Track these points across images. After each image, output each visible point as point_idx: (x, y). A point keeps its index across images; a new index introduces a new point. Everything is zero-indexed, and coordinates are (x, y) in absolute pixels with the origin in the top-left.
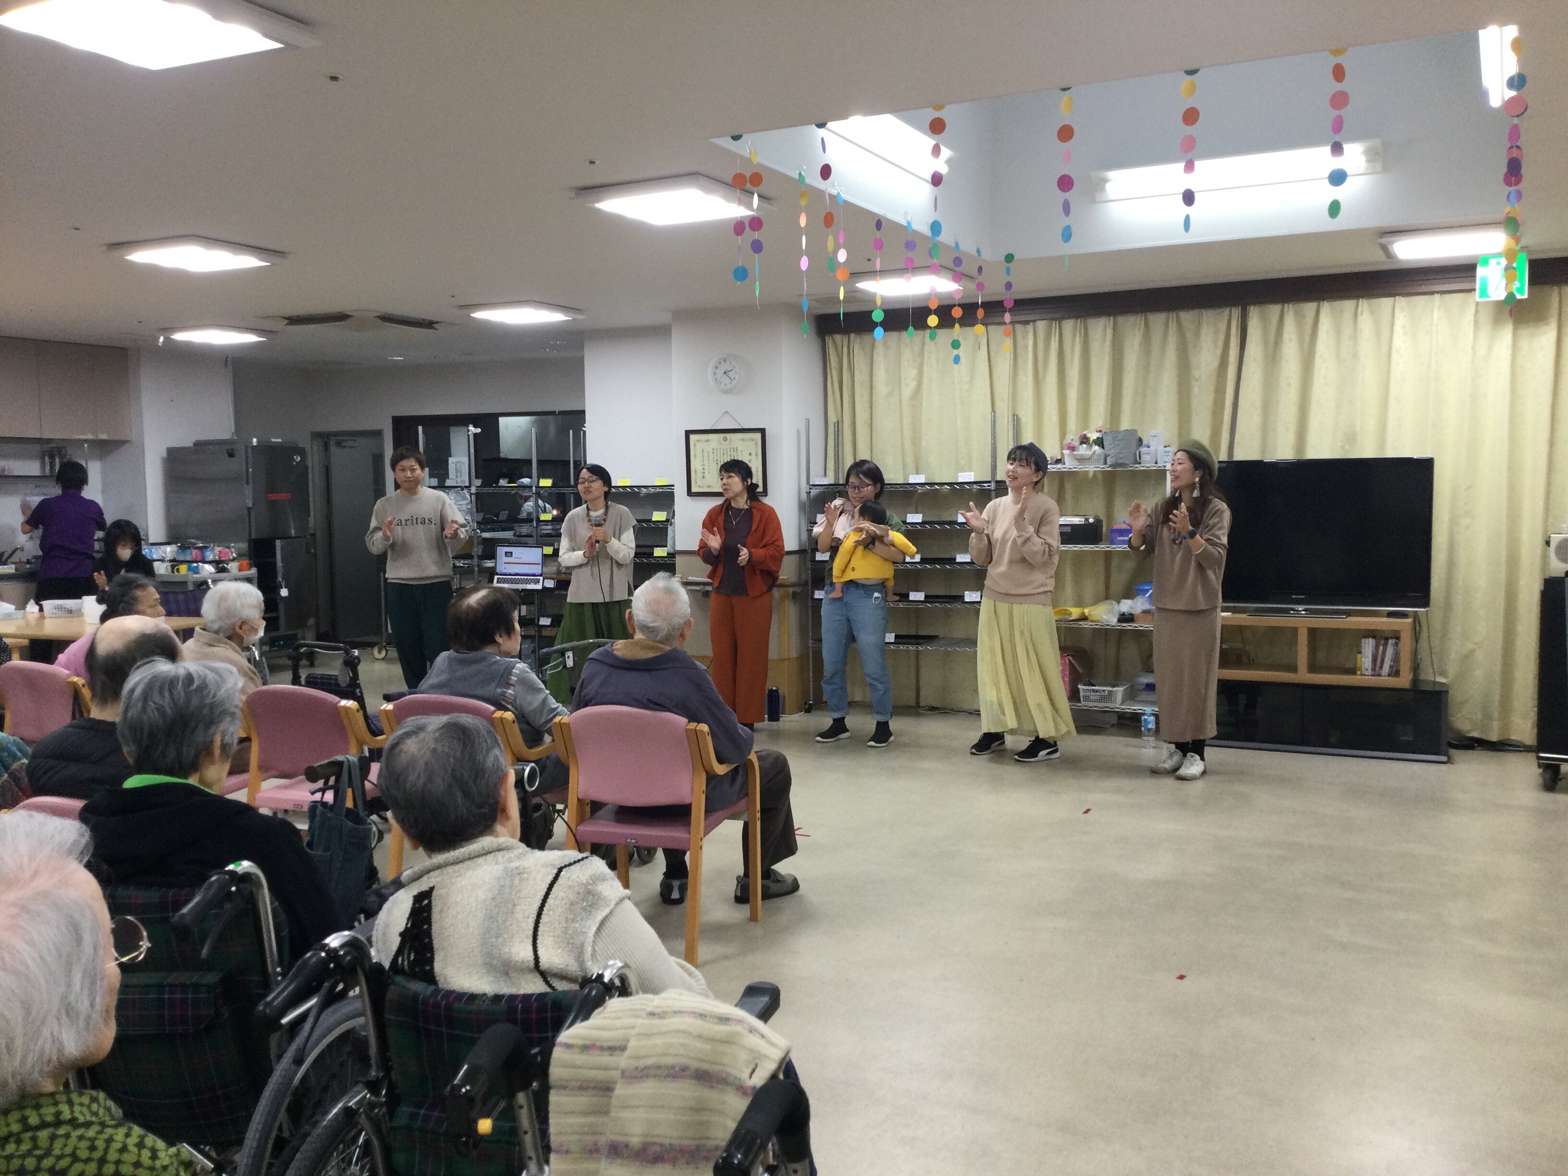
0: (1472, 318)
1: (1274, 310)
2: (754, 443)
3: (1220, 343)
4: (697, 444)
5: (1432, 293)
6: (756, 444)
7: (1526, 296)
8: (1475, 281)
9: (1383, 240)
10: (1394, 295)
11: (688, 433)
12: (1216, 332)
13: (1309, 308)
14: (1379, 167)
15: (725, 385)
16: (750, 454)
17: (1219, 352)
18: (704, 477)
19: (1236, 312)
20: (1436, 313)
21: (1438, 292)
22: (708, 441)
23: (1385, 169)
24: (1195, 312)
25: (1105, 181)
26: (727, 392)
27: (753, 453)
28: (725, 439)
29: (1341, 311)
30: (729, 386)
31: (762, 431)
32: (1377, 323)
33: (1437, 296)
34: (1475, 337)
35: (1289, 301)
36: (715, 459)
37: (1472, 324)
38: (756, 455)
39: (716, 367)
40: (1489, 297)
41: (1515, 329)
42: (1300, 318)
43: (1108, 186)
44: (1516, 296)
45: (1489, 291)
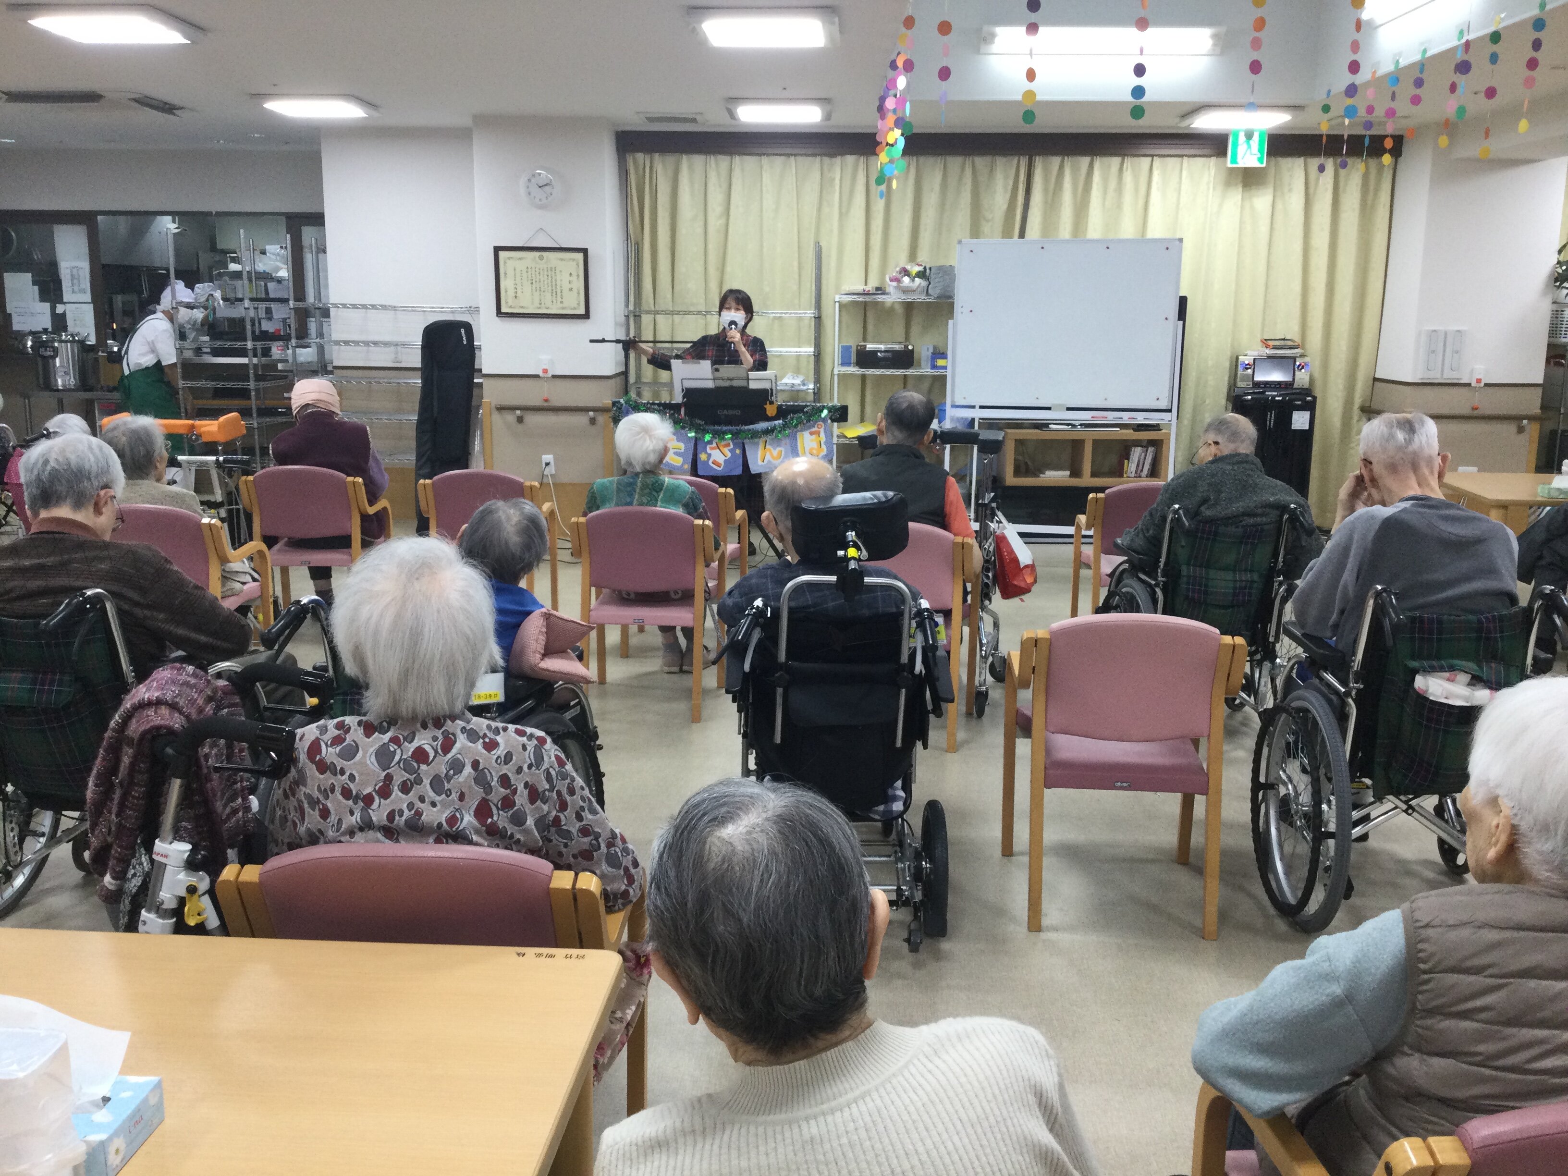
0: (1212, 179)
1: (1056, 161)
2: (574, 263)
3: (1010, 187)
4: (508, 261)
5: (1181, 156)
6: (578, 264)
7: (1264, 165)
8: (1226, 150)
10: (1152, 156)
11: (497, 250)
12: (1006, 178)
13: (1085, 161)
15: (541, 201)
16: (571, 274)
17: (1008, 195)
18: (516, 297)
19: (1024, 161)
20: (1183, 173)
21: (1186, 156)
24: (988, 159)
25: (993, 36)
26: (542, 207)
27: (575, 274)
28: (541, 258)
29: (1109, 167)
30: (545, 201)
31: (585, 251)
32: (1136, 178)
33: (1185, 159)
35: (1068, 155)
36: (530, 279)
37: (1211, 185)
39: (529, 180)
40: (1235, 162)
42: (1075, 171)
43: (997, 40)
44: (1257, 165)
45: (1239, 160)
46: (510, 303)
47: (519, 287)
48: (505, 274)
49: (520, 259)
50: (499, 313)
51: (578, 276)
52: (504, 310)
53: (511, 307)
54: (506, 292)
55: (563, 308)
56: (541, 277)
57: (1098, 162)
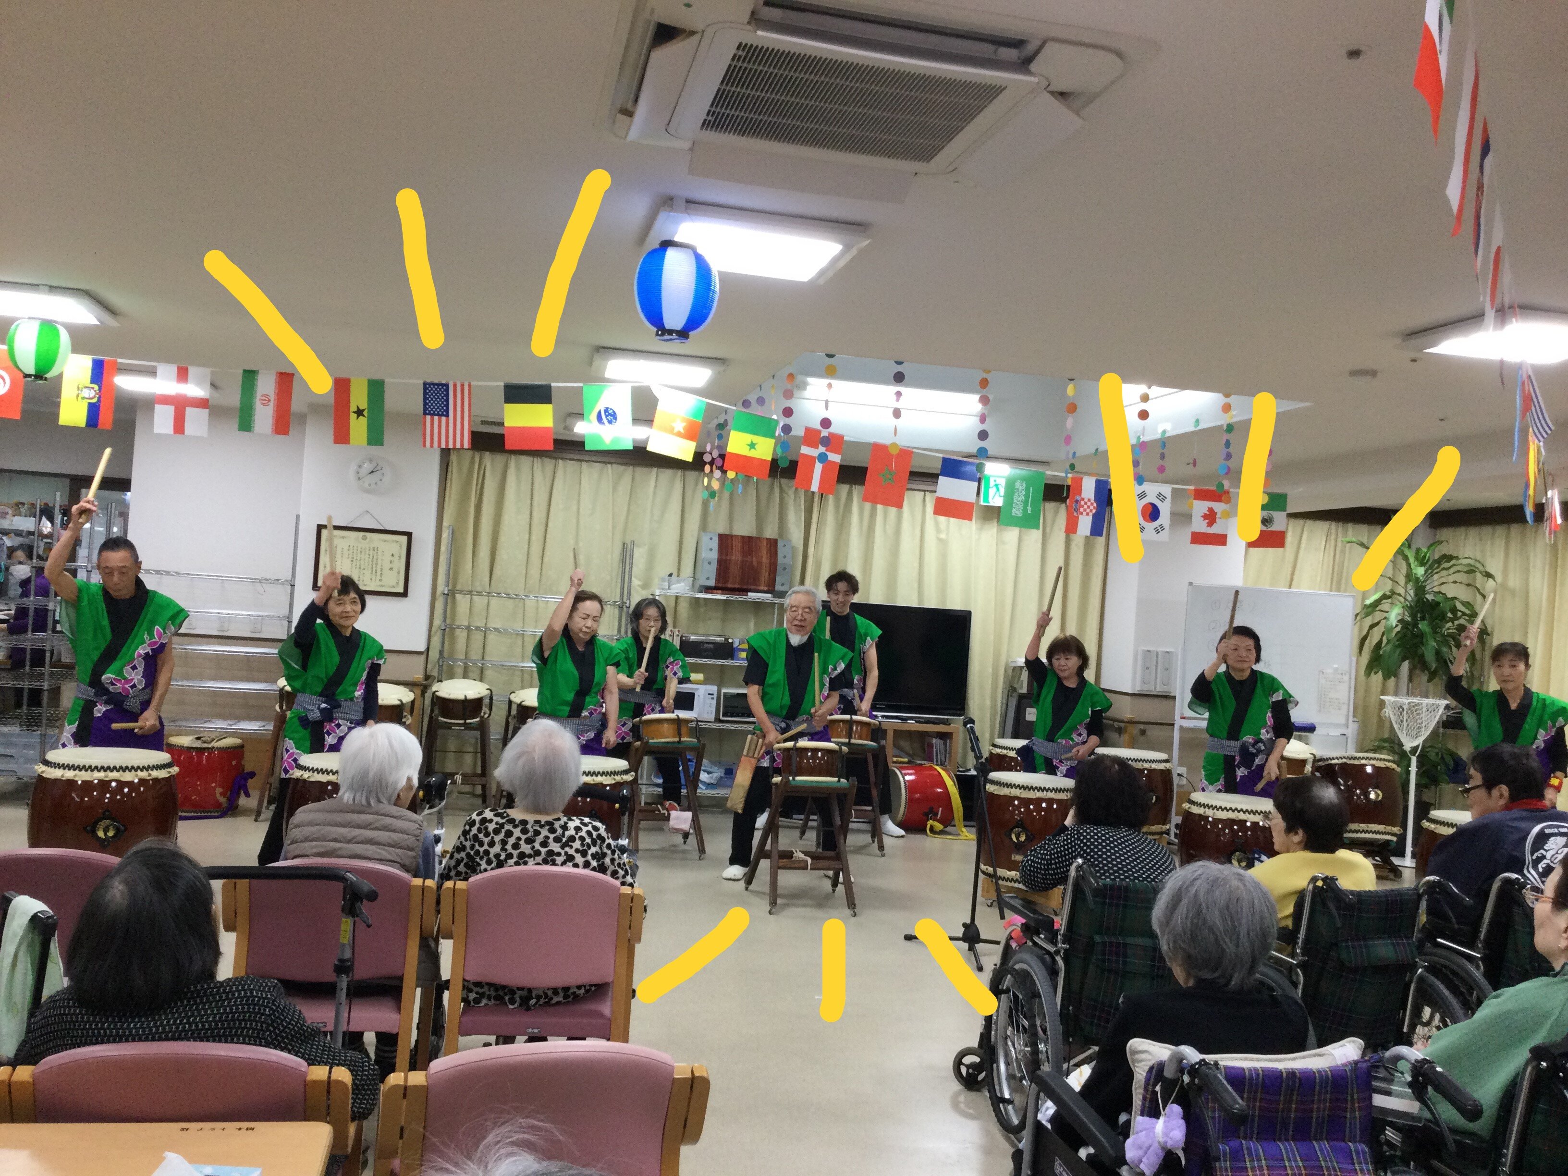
1: (844, 488)
2: (398, 545)
4: (331, 539)
6: (401, 546)
11: (321, 528)
15: (370, 485)
16: (393, 555)
22: (343, 537)
25: (808, 384)
27: (396, 555)
28: (364, 538)
30: (374, 486)
31: (409, 535)
35: (856, 483)
36: (351, 556)
38: (400, 557)
39: (360, 467)
45: (990, 499)
55: (382, 586)
56: (363, 556)
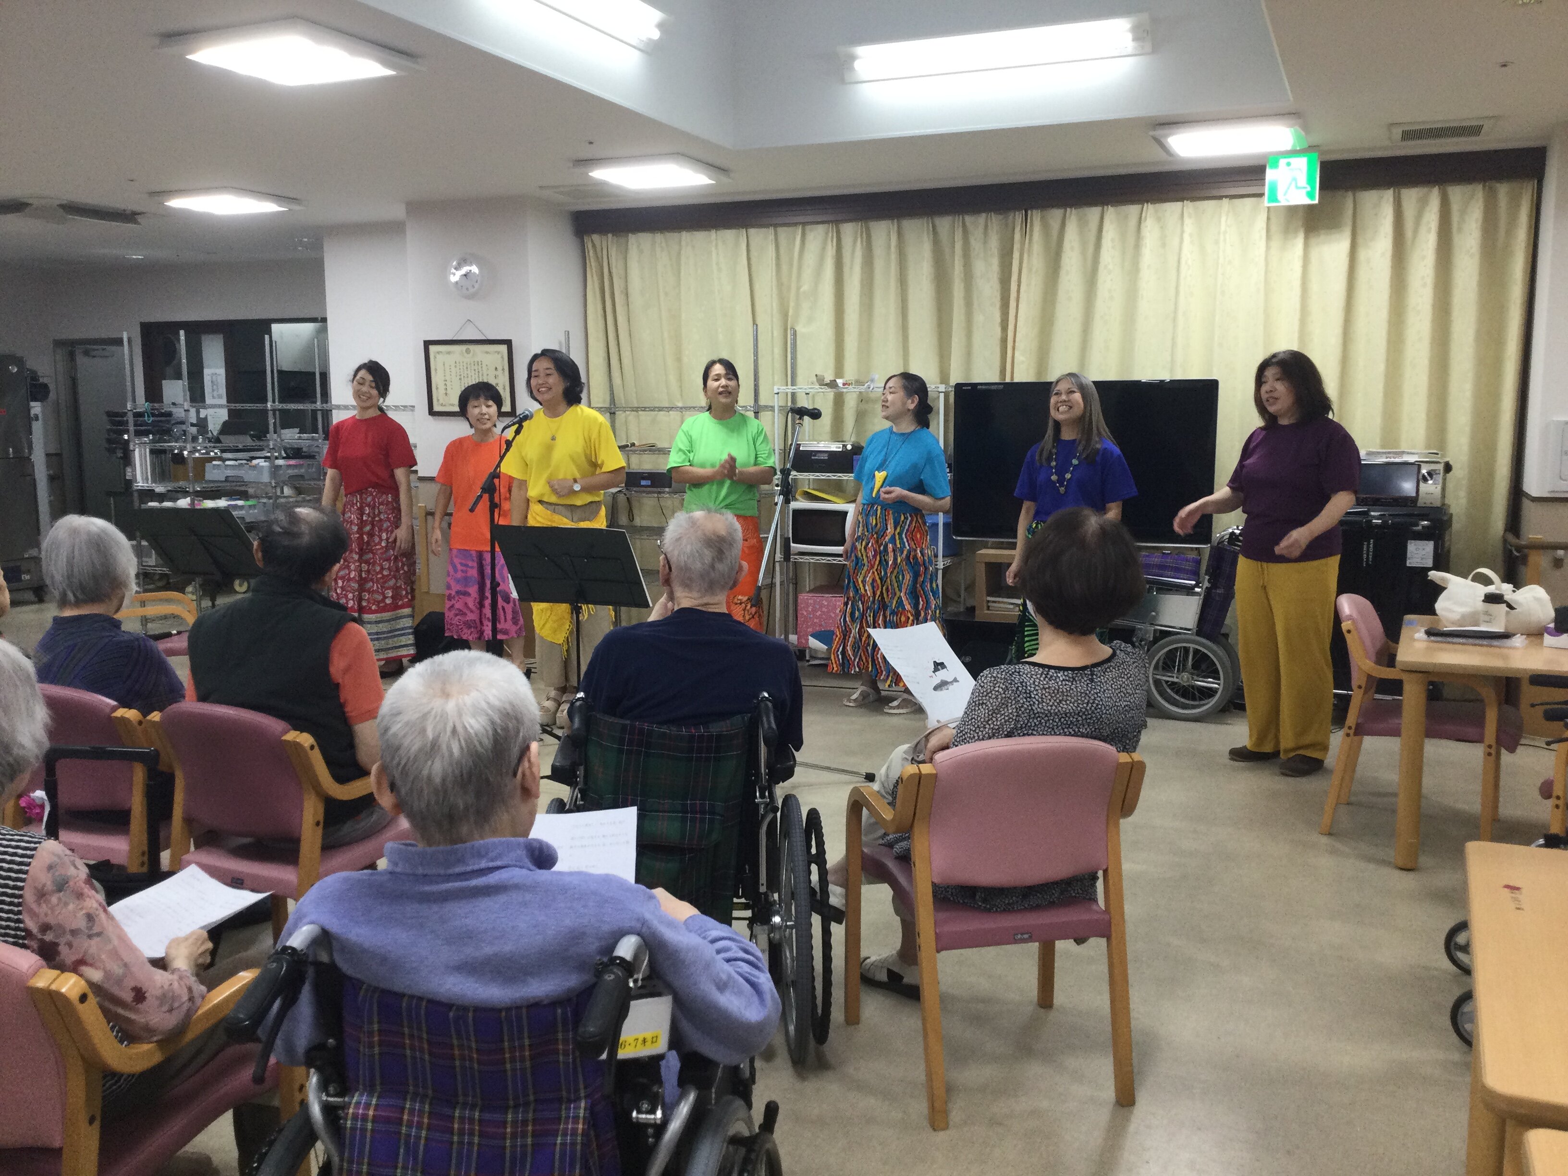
0: (1264, 225)
2: (499, 356)
3: (1005, 250)
4: (438, 356)
5: (1220, 198)
6: (502, 357)
7: (1316, 201)
8: (1264, 185)
9: (1159, 133)
10: (1182, 199)
11: (427, 344)
13: (1093, 213)
14: (1148, 47)
15: (467, 289)
16: (496, 369)
17: (1002, 261)
18: (446, 394)
19: (1018, 217)
20: (1223, 219)
21: (1226, 197)
23: (1155, 49)
25: (853, 58)
26: (469, 297)
27: (500, 368)
28: (468, 351)
29: (1126, 217)
30: (472, 290)
31: (508, 343)
32: (1163, 231)
33: (1225, 201)
34: (1268, 248)
37: (1264, 233)
39: (456, 269)
40: (1277, 200)
41: (1306, 238)
42: (1083, 224)
43: (857, 65)
44: (1307, 201)
45: (1280, 196)
46: (441, 401)
47: (448, 383)
48: (436, 370)
49: (449, 353)
50: (432, 412)
51: (503, 369)
52: (437, 408)
53: (442, 405)
54: (437, 388)
56: (469, 372)
57: (1111, 212)
